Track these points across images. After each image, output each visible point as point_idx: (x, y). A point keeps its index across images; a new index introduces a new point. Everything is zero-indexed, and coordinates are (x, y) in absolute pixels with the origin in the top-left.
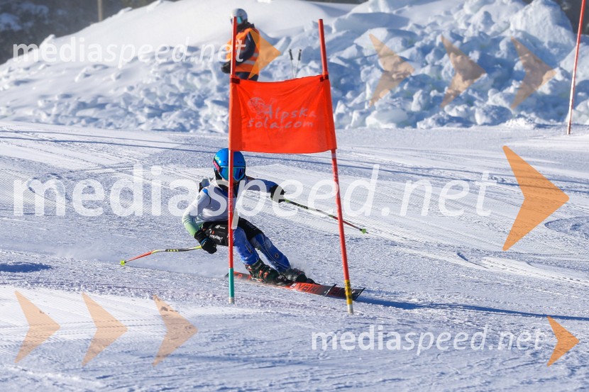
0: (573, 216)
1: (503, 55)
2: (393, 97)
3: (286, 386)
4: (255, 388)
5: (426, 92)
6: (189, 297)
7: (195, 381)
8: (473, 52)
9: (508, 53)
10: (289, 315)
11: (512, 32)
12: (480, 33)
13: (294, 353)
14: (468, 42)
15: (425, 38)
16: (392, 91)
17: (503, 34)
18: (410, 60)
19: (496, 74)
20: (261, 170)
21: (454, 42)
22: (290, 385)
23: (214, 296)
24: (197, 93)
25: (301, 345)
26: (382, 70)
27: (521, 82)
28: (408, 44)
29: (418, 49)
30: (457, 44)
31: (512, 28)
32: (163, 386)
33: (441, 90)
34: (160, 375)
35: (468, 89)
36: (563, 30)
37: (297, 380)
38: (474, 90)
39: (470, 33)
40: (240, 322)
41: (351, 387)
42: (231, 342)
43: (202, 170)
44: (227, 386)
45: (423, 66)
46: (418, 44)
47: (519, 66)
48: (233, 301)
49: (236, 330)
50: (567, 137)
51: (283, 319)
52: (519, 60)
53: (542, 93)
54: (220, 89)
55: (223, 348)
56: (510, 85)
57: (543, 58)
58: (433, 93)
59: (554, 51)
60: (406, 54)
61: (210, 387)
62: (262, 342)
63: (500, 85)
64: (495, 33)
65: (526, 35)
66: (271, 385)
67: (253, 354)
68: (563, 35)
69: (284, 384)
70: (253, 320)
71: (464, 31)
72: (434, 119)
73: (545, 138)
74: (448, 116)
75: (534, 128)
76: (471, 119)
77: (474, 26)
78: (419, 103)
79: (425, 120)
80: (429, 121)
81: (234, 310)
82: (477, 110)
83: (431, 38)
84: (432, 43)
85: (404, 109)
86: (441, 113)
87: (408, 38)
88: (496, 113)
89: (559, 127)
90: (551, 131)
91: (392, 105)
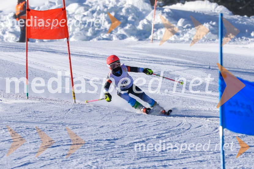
0: (157, 71)
1: (123, 14)
2: (81, 30)
3: (52, 127)
4: (40, 128)
5: (94, 28)
6: (10, 97)
7: (16, 126)
8: (112, 13)
9: (126, 13)
10: (51, 103)
11: (127, 5)
12: (114, 5)
13: (54, 116)
14: (110, 9)
15: (93, 7)
16: (80, 28)
17: (124, 6)
18: (87, 16)
19: (121, 21)
20: (33, 53)
21: (104, 9)
22: (54, 127)
23: (20, 96)
24: (2, 29)
25: (57, 113)
27: (131, 24)
28: (86, 10)
29: (90, 12)
30: (105, 10)
31: (127, 3)
32: (3, 128)
33: (99, 27)
34: (2, 124)
35: (110, 27)
36: (147, 4)
37: (56, 125)
39: (110, 5)
40: (31, 105)
41: (78, 128)
42: (29, 112)
43: (9, 53)
44: (29, 128)
45: (92, 18)
46: (90, 10)
47: (130, 18)
48: (28, 98)
49: (30, 108)
50: (151, 44)
51: (49, 104)
52: (130, 16)
53: (139, 29)
54: (12, 27)
55: (26, 114)
56: (126, 26)
57: (140, 15)
58: (96, 29)
59: (144, 12)
60: (86, 13)
61: (22, 128)
62: (41, 112)
63: (123, 25)
64: (121, 5)
65: (133, 6)
66: (46, 127)
67: (38, 116)
68: (147, 6)
69: (51, 127)
70: (36, 104)
71: (108, 4)
72: (97, 39)
73: (142, 44)
74: (103, 38)
75: (138, 41)
76: (111, 39)
77: (112, 2)
78: (91, 33)
79: (93, 39)
80: (95, 40)
81: (29, 101)
82: (114, 35)
83: (95, 7)
84: (96, 9)
85: (85, 35)
86: (99, 37)
87: (86, 7)
88: (121, 37)
89: (148, 40)
90: (144, 41)
91: (80, 33)
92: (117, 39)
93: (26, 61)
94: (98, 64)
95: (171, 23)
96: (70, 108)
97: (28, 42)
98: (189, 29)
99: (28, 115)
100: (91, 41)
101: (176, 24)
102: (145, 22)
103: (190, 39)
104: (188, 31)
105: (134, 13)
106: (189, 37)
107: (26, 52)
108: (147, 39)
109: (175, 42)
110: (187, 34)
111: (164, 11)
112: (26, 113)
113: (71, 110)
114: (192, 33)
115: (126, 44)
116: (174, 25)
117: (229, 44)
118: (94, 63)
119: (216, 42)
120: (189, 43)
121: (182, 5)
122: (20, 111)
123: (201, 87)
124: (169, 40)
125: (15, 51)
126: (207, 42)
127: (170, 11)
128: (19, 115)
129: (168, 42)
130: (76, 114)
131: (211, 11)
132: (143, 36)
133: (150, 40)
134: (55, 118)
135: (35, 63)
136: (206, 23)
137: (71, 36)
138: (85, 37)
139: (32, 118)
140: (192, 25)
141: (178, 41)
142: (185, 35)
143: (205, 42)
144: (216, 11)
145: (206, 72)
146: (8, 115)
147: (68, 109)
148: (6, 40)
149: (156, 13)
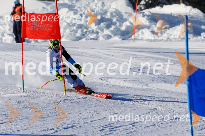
0: (138, 67)
1: (109, 17)
2: (71, 32)
5: (82, 30)
6: (8, 90)
8: (98, 16)
9: (111, 16)
10: (44, 96)
11: (112, 9)
14: (96, 13)
15: (81, 11)
16: (70, 30)
17: (108, 10)
20: (28, 52)
23: (17, 90)
24: (2, 31)
25: (49, 105)
26: (67, 22)
27: (115, 26)
28: (75, 13)
30: (93, 13)
31: (112, 7)
33: (87, 29)
35: (97, 28)
38: (99, 29)
39: (97, 9)
40: (27, 97)
42: (24, 104)
43: (7, 52)
46: (79, 13)
47: (114, 20)
48: (24, 92)
49: (26, 100)
50: (134, 42)
51: (42, 97)
52: (114, 18)
53: (122, 30)
54: (10, 30)
56: (111, 27)
58: (85, 30)
59: (127, 15)
62: (35, 104)
63: (108, 27)
64: (106, 10)
65: (117, 10)
68: (130, 9)
70: (31, 97)
71: (95, 9)
72: (85, 39)
73: (125, 43)
74: (90, 38)
75: (121, 40)
76: (98, 39)
77: (98, 7)
78: (80, 34)
79: (82, 39)
80: (84, 40)
81: (24, 94)
82: (100, 36)
83: (83, 11)
84: (84, 13)
85: (75, 36)
86: (88, 37)
87: (75, 11)
88: (107, 37)
89: (130, 40)
90: (127, 41)
91: (70, 34)
92: (103, 39)
93: (21, 59)
94: (86, 61)
95: (151, 24)
96: (61, 100)
97: (24, 43)
98: (167, 29)
99: (24, 107)
100: (80, 41)
101: (156, 25)
102: (127, 23)
103: (168, 38)
104: (166, 31)
105: (118, 16)
106: (167, 37)
107: (22, 51)
108: (130, 38)
109: (155, 41)
110: (165, 33)
111: (145, 14)
112: (22, 105)
113: (62, 101)
114: (169, 33)
115: (111, 43)
116: (154, 26)
117: (202, 42)
118: (82, 60)
119: (191, 40)
120: (167, 42)
121: (161, 8)
122: (17, 103)
123: (177, 80)
124: (150, 39)
125: (12, 51)
126: (183, 41)
127: (150, 13)
128: (16, 106)
129: (148, 41)
130: (67, 105)
131: (187, 13)
132: (127, 36)
133: (132, 39)
134: (48, 109)
135: (30, 61)
136: (182, 24)
137: (62, 37)
138: (75, 38)
139: (27, 109)
140: (170, 26)
141: (157, 40)
142: (163, 34)
143: (181, 41)
144: (191, 14)
145: (181, 67)
146: (6, 107)
147: (59, 100)
148: (5, 41)
149: (137, 16)
